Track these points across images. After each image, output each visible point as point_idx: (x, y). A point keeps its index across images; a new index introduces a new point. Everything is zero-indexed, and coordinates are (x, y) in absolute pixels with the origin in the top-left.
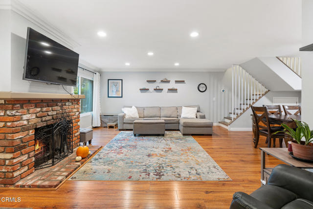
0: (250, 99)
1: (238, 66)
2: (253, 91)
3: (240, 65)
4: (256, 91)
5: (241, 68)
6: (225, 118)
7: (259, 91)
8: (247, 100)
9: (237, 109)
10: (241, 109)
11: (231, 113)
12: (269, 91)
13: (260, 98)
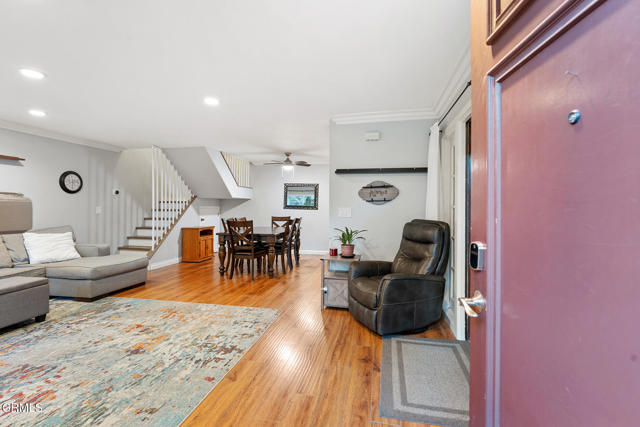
0: (175, 210)
1: (160, 151)
12: (195, 197)
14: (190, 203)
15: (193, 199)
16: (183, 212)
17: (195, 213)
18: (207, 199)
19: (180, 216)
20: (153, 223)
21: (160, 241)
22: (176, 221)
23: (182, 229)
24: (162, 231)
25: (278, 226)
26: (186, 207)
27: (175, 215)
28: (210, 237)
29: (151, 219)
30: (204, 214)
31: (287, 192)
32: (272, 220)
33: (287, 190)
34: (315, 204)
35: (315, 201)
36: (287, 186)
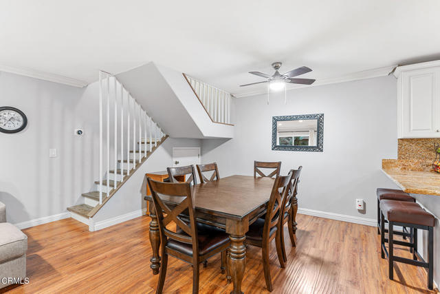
0: (137, 152)
1: (112, 79)
2: (143, 135)
3: (117, 78)
4: (148, 136)
5: (119, 85)
6: (83, 195)
7: (153, 137)
8: (131, 152)
9: (112, 172)
10: (119, 172)
11: (97, 183)
12: (167, 136)
13: (154, 149)
14: (159, 144)
15: (163, 139)
16: (149, 153)
17: (166, 155)
19: (144, 159)
22: (138, 164)
23: (147, 175)
25: (263, 175)
31: (276, 128)
32: (255, 167)
33: (276, 125)
34: (318, 143)
35: (318, 140)
36: (275, 120)
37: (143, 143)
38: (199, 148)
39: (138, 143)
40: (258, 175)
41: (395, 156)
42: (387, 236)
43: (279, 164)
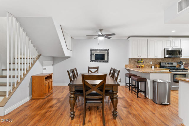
14: (37, 59)
15: (39, 56)
16: (33, 65)
17: (40, 65)
18: (48, 56)
19: (30, 68)
20: (7, 73)
21: (14, 88)
22: (27, 71)
23: (32, 77)
24: (16, 79)
25: (92, 72)
26: (35, 62)
27: (26, 67)
28: (50, 80)
29: (6, 70)
30: (45, 66)
31: (92, 53)
32: (88, 69)
33: (92, 52)
34: (107, 59)
35: (107, 58)
36: (91, 50)
37: (21, 58)
38: (53, 61)
39: (15, 58)
40: (90, 72)
41: (128, 64)
42: (131, 88)
43: (98, 67)
